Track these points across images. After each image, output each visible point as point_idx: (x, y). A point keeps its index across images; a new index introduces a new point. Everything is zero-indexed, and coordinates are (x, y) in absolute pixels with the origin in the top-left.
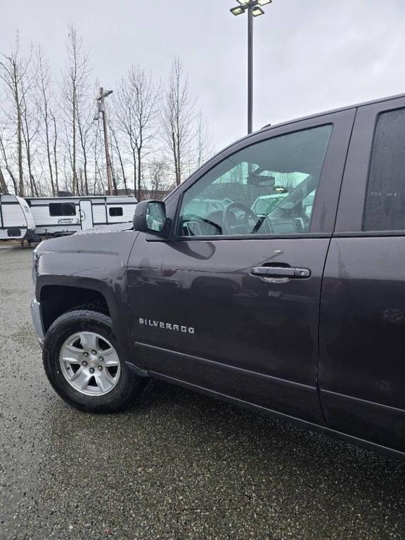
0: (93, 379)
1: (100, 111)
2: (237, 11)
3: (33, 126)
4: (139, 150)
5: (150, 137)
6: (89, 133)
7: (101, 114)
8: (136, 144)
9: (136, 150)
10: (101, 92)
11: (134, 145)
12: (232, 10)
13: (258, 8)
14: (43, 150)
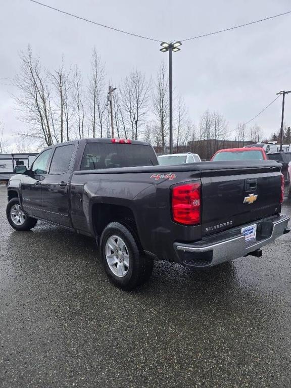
0: (19, 220)
1: (108, 100)
2: (164, 50)
3: (71, 111)
4: (136, 122)
5: (144, 113)
6: (104, 113)
7: (109, 102)
8: (134, 118)
9: (134, 122)
10: (110, 89)
11: (132, 119)
12: (161, 50)
13: (175, 48)
14: (76, 125)
